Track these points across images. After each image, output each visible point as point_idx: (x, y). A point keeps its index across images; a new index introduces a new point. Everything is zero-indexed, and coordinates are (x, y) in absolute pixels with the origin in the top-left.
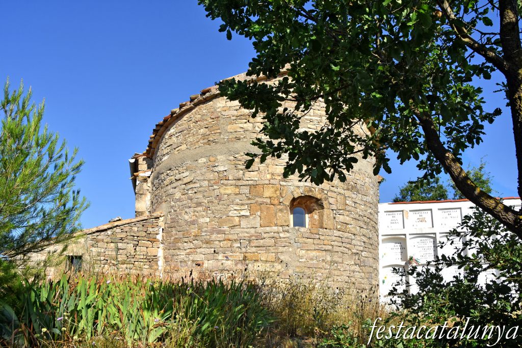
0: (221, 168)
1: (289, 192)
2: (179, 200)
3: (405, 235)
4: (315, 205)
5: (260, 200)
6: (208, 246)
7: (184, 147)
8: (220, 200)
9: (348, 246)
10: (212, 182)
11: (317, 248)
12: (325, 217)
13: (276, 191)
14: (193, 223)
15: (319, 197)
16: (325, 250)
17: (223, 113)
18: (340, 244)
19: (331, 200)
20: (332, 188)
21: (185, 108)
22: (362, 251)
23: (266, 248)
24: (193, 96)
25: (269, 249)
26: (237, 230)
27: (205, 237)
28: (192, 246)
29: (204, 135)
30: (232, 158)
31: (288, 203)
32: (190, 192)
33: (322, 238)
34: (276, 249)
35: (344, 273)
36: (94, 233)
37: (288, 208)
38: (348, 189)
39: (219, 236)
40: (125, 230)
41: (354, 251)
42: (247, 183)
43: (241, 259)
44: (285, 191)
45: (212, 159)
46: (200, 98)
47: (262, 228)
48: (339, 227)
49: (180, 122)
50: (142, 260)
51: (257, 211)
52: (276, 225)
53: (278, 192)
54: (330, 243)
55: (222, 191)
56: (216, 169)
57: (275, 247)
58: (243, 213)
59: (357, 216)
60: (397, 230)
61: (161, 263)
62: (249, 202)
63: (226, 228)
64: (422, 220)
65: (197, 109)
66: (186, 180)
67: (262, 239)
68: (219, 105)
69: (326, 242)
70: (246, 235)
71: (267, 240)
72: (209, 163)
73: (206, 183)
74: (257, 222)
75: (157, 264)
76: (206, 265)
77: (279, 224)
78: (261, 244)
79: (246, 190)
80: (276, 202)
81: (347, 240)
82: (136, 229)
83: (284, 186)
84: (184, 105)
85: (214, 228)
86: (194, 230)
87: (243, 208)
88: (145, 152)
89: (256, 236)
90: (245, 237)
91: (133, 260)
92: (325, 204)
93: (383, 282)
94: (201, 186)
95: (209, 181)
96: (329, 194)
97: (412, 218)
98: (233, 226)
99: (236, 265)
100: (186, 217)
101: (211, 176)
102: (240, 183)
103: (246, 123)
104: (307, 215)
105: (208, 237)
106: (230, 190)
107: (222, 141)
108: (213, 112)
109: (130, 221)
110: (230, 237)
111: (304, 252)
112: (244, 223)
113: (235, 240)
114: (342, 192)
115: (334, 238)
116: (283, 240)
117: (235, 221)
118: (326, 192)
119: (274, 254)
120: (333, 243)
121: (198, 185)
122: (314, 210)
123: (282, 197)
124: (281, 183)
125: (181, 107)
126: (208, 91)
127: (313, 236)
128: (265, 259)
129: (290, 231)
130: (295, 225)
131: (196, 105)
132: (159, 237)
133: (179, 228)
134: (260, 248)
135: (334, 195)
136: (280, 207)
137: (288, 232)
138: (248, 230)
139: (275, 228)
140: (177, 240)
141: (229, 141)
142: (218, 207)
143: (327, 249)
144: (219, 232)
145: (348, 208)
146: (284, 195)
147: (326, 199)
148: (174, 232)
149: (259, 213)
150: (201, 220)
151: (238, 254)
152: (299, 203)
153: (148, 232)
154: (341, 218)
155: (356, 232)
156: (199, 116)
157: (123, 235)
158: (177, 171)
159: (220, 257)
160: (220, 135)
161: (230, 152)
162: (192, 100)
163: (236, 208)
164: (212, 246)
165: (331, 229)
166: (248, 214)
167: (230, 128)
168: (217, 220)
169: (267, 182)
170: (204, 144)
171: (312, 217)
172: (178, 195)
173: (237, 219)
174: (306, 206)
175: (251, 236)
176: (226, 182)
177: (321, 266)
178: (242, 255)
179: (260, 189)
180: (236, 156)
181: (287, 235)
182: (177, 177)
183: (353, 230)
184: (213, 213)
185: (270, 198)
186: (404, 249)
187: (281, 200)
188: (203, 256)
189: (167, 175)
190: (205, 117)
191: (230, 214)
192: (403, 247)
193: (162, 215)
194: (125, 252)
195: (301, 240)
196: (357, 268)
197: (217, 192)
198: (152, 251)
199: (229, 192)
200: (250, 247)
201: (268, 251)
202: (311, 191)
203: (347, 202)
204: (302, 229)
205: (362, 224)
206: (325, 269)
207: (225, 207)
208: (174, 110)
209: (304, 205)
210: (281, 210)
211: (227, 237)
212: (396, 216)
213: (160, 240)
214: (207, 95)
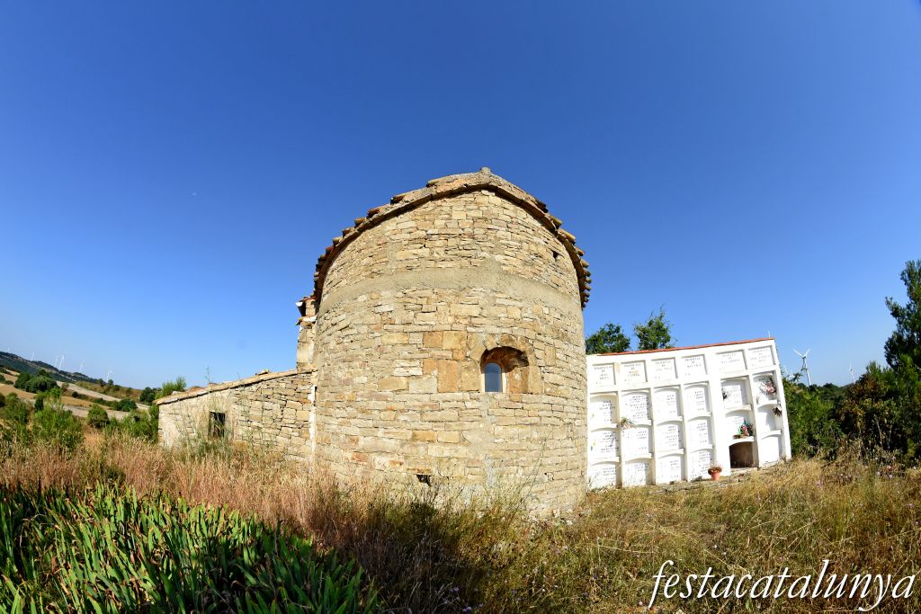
0: (385, 309)
1: (480, 342)
2: (333, 351)
3: (616, 392)
4: (515, 360)
5: (437, 353)
6: (365, 416)
7: (344, 283)
8: (382, 353)
9: (560, 415)
10: (372, 327)
11: (519, 421)
12: (530, 377)
13: (461, 340)
14: (347, 382)
15: (522, 348)
16: (531, 424)
17: (393, 237)
18: (550, 414)
19: (538, 353)
20: (539, 337)
21: (348, 235)
22: (575, 419)
23: (446, 423)
24: (358, 219)
25: (450, 426)
26: (404, 396)
27: (361, 403)
28: (345, 414)
29: (367, 265)
30: (400, 294)
31: (478, 358)
32: (345, 341)
33: (526, 407)
34: (461, 425)
35: (554, 452)
36: (237, 387)
37: (479, 365)
38: (558, 338)
39: (380, 403)
40: (271, 386)
41: (567, 421)
42: (420, 328)
43: (409, 437)
44: (473, 341)
45: (374, 296)
46: (367, 221)
47: (440, 395)
48: (548, 390)
49: (342, 254)
50: (291, 426)
51: (433, 369)
52: (460, 390)
53: (464, 342)
54: (537, 413)
55: (385, 339)
56: (379, 309)
57: (458, 423)
58: (413, 371)
59: (569, 374)
60: (607, 386)
61: (312, 430)
62: (422, 356)
63: (388, 392)
64: (636, 374)
65: (362, 235)
66: (342, 325)
67: (439, 411)
68: (388, 228)
69: (531, 413)
70: (417, 403)
71: (447, 412)
72: (371, 302)
73: (365, 328)
74: (432, 385)
75: (308, 432)
76: (362, 443)
77: (465, 388)
78: (438, 418)
79: (418, 339)
80: (461, 356)
81: (558, 408)
82: (283, 385)
83: (472, 333)
84: (348, 232)
85: (372, 391)
86: (348, 394)
87: (413, 364)
88: (312, 294)
89: (430, 406)
90: (414, 406)
91: (279, 424)
92: (530, 358)
93: (592, 448)
94: (359, 333)
95: (369, 325)
96: (536, 345)
97: (624, 372)
98: (398, 390)
99: (402, 445)
100: (340, 374)
101: (371, 319)
102: (409, 328)
103: (421, 248)
104: (504, 374)
105: (365, 404)
106: (396, 339)
107: (389, 272)
108: (380, 237)
109: (277, 376)
110: (395, 406)
111: (500, 428)
112: (414, 386)
113: (402, 411)
114: (552, 341)
115: (543, 406)
116: (471, 411)
117: (402, 383)
118: (530, 342)
119: (457, 433)
120: (540, 413)
121: (354, 331)
122: (514, 367)
123: (470, 349)
124: (468, 329)
125: (344, 234)
126: (376, 212)
127: (514, 405)
128: (444, 440)
129: (481, 398)
130: (487, 390)
131: (361, 231)
132: (311, 397)
133: (331, 389)
134: (436, 424)
135: (541, 346)
136: (468, 364)
137: (477, 399)
138: (419, 397)
139: (459, 395)
140: (329, 404)
141: (397, 271)
142: (379, 363)
143: (533, 422)
144: (379, 398)
145: (560, 363)
146: (471, 347)
147: (532, 351)
148: (326, 393)
149: (435, 372)
150: (357, 380)
151: (404, 431)
152: (493, 357)
153: (298, 390)
154: (550, 378)
155: (568, 396)
156: (365, 243)
157: (269, 392)
158: (334, 314)
159: (380, 433)
160: (386, 265)
161: (397, 287)
162: (357, 224)
163: (403, 364)
164: (370, 416)
165: (537, 394)
166: (420, 373)
167: (400, 255)
168: (376, 381)
169: (448, 327)
170: (366, 276)
171: (511, 377)
172: (332, 345)
173: (404, 380)
174: (502, 361)
175: (425, 405)
176: (390, 327)
177: (524, 448)
178: (411, 432)
179: (437, 337)
180: (407, 291)
181: (476, 404)
182: (333, 322)
183: (566, 393)
184: (372, 370)
185: (452, 350)
186: (614, 408)
187: (468, 354)
188: (358, 430)
189: (325, 319)
190: (370, 245)
191: (395, 373)
192: (613, 405)
193: (315, 369)
194: (271, 413)
195: (497, 412)
196: (569, 443)
197: (378, 342)
198: (302, 415)
199: (394, 341)
200: (422, 421)
201: (448, 429)
202: (511, 340)
203: (558, 355)
204: (499, 396)
205: (574, 383)
206: (531, 451)
207: (388, 362)
208: (337, 239)
209: (499, 361)
210: (468, 368)
211: (389, 405)
212: (606, 370)
213: (312, 400)
214: (375, 216)
